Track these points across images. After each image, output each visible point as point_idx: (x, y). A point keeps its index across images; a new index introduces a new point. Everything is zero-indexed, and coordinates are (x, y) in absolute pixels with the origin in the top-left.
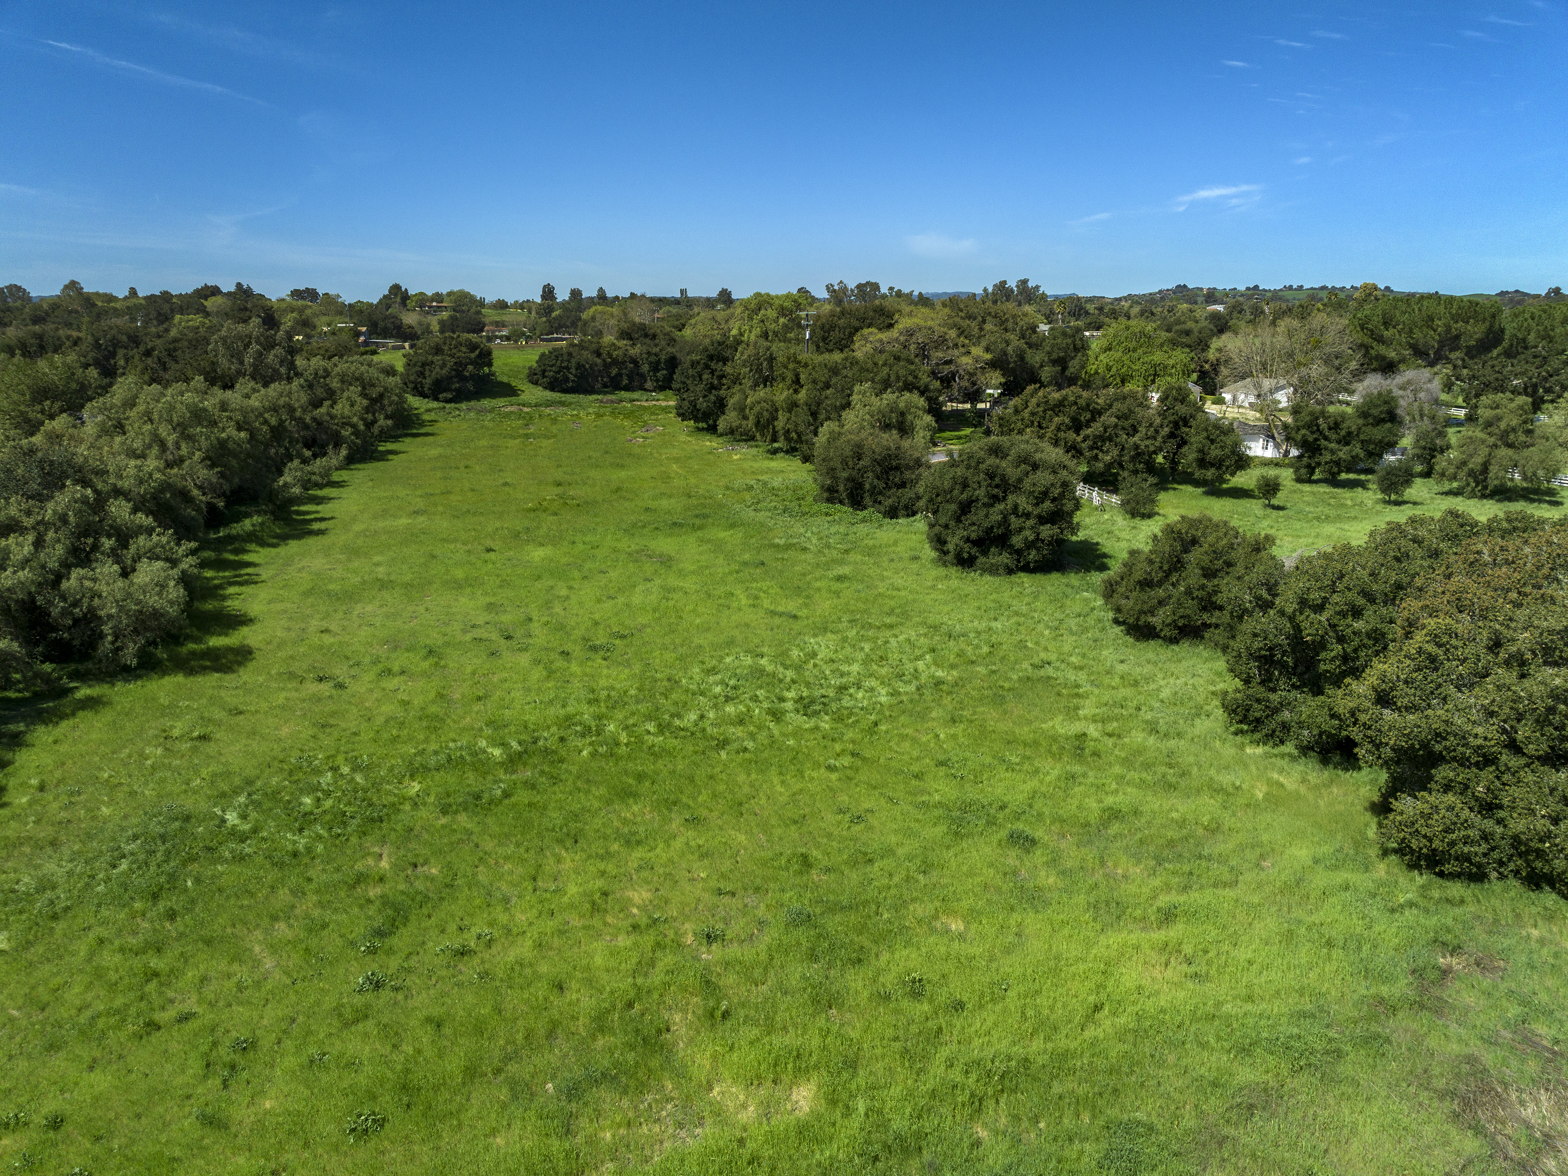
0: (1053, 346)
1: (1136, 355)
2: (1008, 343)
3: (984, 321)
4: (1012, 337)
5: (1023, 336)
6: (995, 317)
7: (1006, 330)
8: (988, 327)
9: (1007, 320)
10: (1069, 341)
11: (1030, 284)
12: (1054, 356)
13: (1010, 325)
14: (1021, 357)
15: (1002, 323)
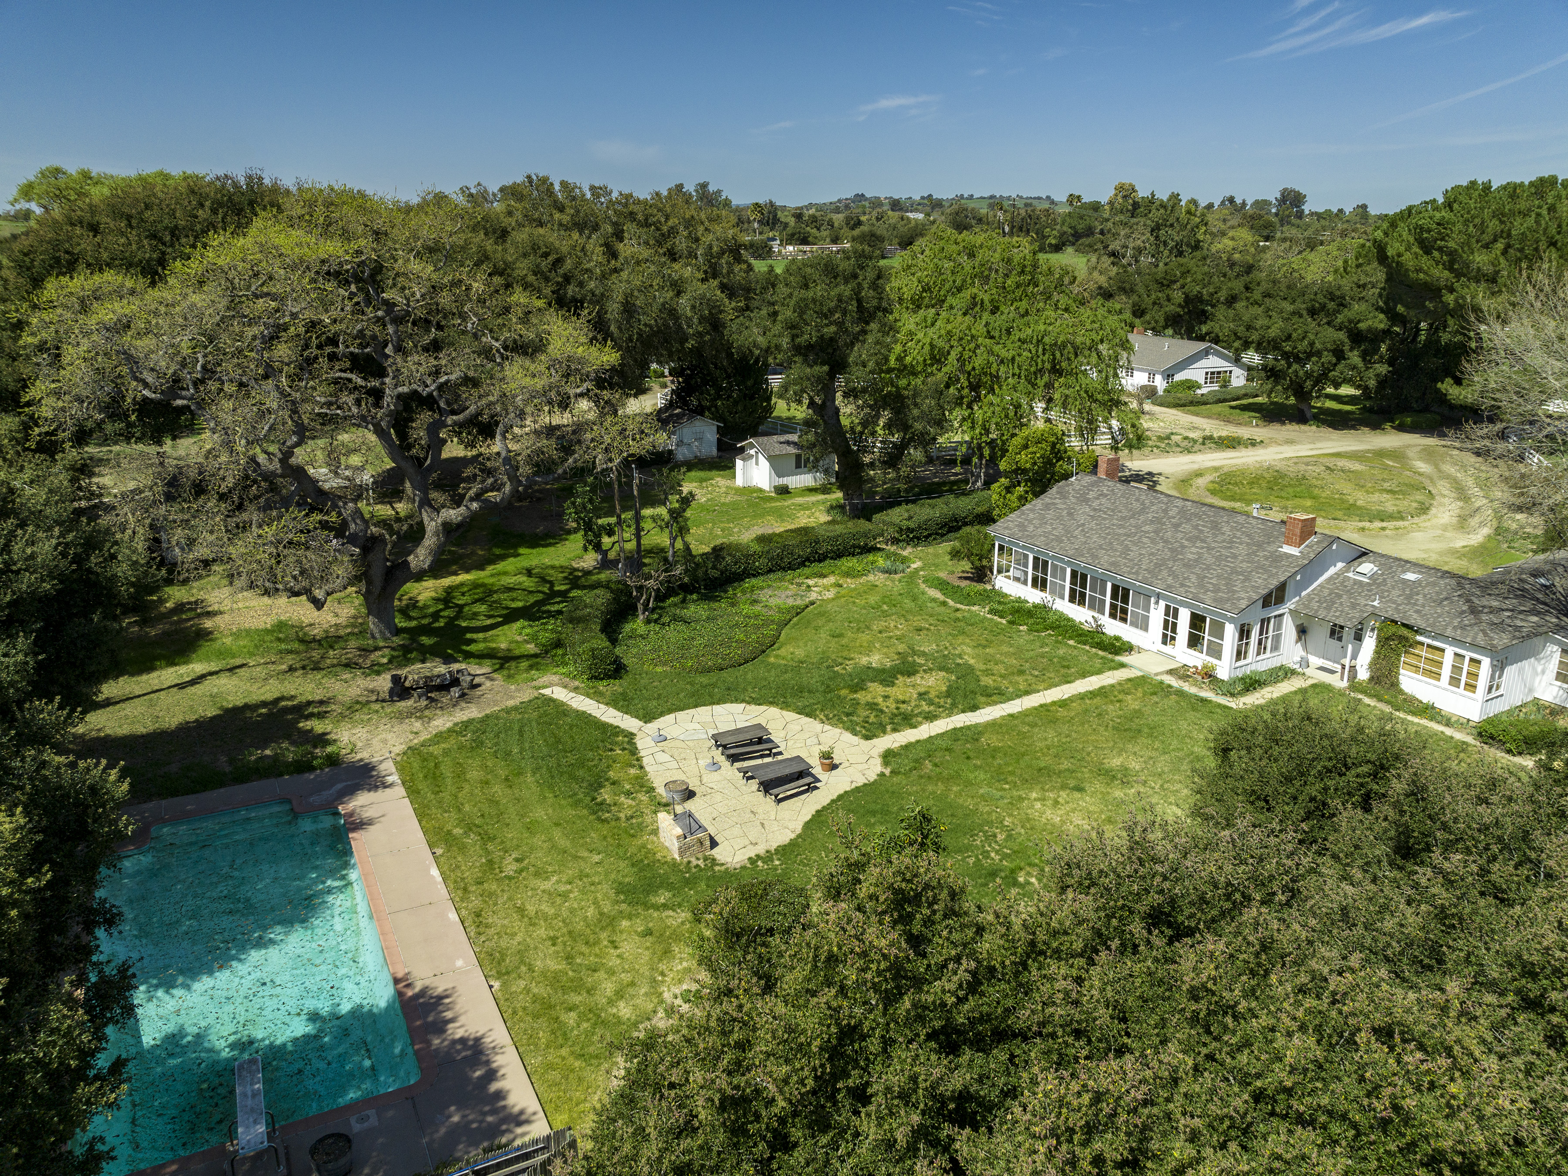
0: (801, 309)
1: (999, 321)
2: (678, 287)
3: (619, 235)
4: (685, 271)
5: (712, 272)
6: (646, 224)
7: (673, 256)
8: (627, 249)
9: (673, 231)
10: (846, 290)
11: (712, 188)
12: (809, 335)
13: (681, 243)
14: (715, 323)
15: (664, 238)
